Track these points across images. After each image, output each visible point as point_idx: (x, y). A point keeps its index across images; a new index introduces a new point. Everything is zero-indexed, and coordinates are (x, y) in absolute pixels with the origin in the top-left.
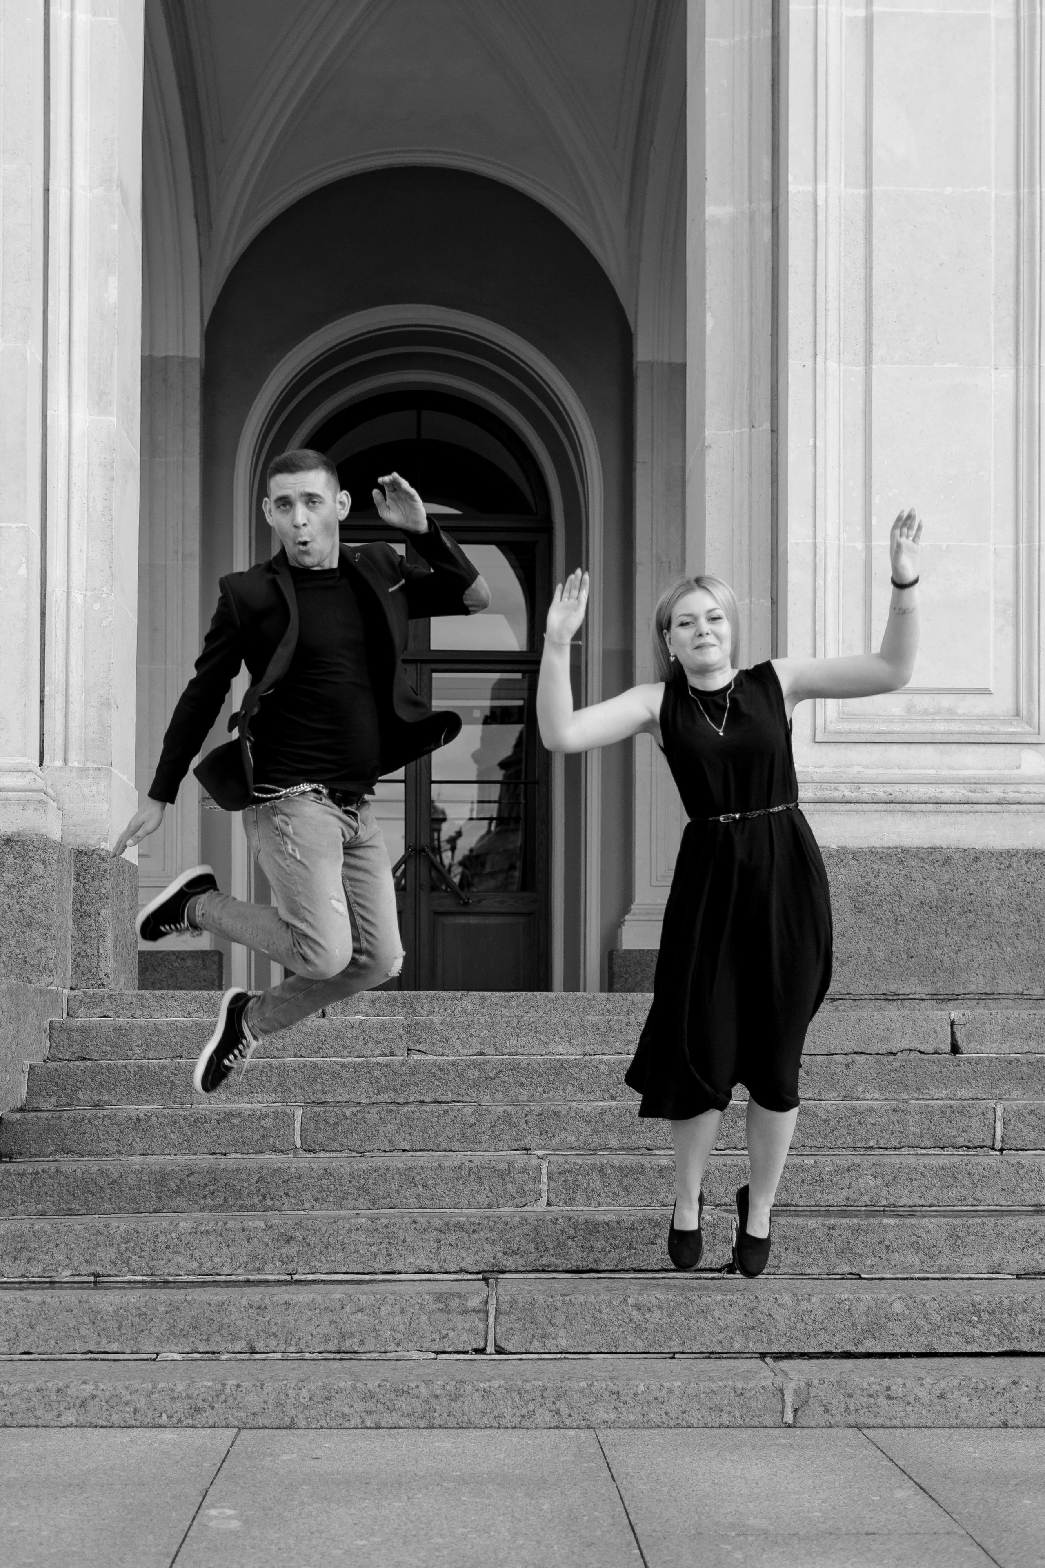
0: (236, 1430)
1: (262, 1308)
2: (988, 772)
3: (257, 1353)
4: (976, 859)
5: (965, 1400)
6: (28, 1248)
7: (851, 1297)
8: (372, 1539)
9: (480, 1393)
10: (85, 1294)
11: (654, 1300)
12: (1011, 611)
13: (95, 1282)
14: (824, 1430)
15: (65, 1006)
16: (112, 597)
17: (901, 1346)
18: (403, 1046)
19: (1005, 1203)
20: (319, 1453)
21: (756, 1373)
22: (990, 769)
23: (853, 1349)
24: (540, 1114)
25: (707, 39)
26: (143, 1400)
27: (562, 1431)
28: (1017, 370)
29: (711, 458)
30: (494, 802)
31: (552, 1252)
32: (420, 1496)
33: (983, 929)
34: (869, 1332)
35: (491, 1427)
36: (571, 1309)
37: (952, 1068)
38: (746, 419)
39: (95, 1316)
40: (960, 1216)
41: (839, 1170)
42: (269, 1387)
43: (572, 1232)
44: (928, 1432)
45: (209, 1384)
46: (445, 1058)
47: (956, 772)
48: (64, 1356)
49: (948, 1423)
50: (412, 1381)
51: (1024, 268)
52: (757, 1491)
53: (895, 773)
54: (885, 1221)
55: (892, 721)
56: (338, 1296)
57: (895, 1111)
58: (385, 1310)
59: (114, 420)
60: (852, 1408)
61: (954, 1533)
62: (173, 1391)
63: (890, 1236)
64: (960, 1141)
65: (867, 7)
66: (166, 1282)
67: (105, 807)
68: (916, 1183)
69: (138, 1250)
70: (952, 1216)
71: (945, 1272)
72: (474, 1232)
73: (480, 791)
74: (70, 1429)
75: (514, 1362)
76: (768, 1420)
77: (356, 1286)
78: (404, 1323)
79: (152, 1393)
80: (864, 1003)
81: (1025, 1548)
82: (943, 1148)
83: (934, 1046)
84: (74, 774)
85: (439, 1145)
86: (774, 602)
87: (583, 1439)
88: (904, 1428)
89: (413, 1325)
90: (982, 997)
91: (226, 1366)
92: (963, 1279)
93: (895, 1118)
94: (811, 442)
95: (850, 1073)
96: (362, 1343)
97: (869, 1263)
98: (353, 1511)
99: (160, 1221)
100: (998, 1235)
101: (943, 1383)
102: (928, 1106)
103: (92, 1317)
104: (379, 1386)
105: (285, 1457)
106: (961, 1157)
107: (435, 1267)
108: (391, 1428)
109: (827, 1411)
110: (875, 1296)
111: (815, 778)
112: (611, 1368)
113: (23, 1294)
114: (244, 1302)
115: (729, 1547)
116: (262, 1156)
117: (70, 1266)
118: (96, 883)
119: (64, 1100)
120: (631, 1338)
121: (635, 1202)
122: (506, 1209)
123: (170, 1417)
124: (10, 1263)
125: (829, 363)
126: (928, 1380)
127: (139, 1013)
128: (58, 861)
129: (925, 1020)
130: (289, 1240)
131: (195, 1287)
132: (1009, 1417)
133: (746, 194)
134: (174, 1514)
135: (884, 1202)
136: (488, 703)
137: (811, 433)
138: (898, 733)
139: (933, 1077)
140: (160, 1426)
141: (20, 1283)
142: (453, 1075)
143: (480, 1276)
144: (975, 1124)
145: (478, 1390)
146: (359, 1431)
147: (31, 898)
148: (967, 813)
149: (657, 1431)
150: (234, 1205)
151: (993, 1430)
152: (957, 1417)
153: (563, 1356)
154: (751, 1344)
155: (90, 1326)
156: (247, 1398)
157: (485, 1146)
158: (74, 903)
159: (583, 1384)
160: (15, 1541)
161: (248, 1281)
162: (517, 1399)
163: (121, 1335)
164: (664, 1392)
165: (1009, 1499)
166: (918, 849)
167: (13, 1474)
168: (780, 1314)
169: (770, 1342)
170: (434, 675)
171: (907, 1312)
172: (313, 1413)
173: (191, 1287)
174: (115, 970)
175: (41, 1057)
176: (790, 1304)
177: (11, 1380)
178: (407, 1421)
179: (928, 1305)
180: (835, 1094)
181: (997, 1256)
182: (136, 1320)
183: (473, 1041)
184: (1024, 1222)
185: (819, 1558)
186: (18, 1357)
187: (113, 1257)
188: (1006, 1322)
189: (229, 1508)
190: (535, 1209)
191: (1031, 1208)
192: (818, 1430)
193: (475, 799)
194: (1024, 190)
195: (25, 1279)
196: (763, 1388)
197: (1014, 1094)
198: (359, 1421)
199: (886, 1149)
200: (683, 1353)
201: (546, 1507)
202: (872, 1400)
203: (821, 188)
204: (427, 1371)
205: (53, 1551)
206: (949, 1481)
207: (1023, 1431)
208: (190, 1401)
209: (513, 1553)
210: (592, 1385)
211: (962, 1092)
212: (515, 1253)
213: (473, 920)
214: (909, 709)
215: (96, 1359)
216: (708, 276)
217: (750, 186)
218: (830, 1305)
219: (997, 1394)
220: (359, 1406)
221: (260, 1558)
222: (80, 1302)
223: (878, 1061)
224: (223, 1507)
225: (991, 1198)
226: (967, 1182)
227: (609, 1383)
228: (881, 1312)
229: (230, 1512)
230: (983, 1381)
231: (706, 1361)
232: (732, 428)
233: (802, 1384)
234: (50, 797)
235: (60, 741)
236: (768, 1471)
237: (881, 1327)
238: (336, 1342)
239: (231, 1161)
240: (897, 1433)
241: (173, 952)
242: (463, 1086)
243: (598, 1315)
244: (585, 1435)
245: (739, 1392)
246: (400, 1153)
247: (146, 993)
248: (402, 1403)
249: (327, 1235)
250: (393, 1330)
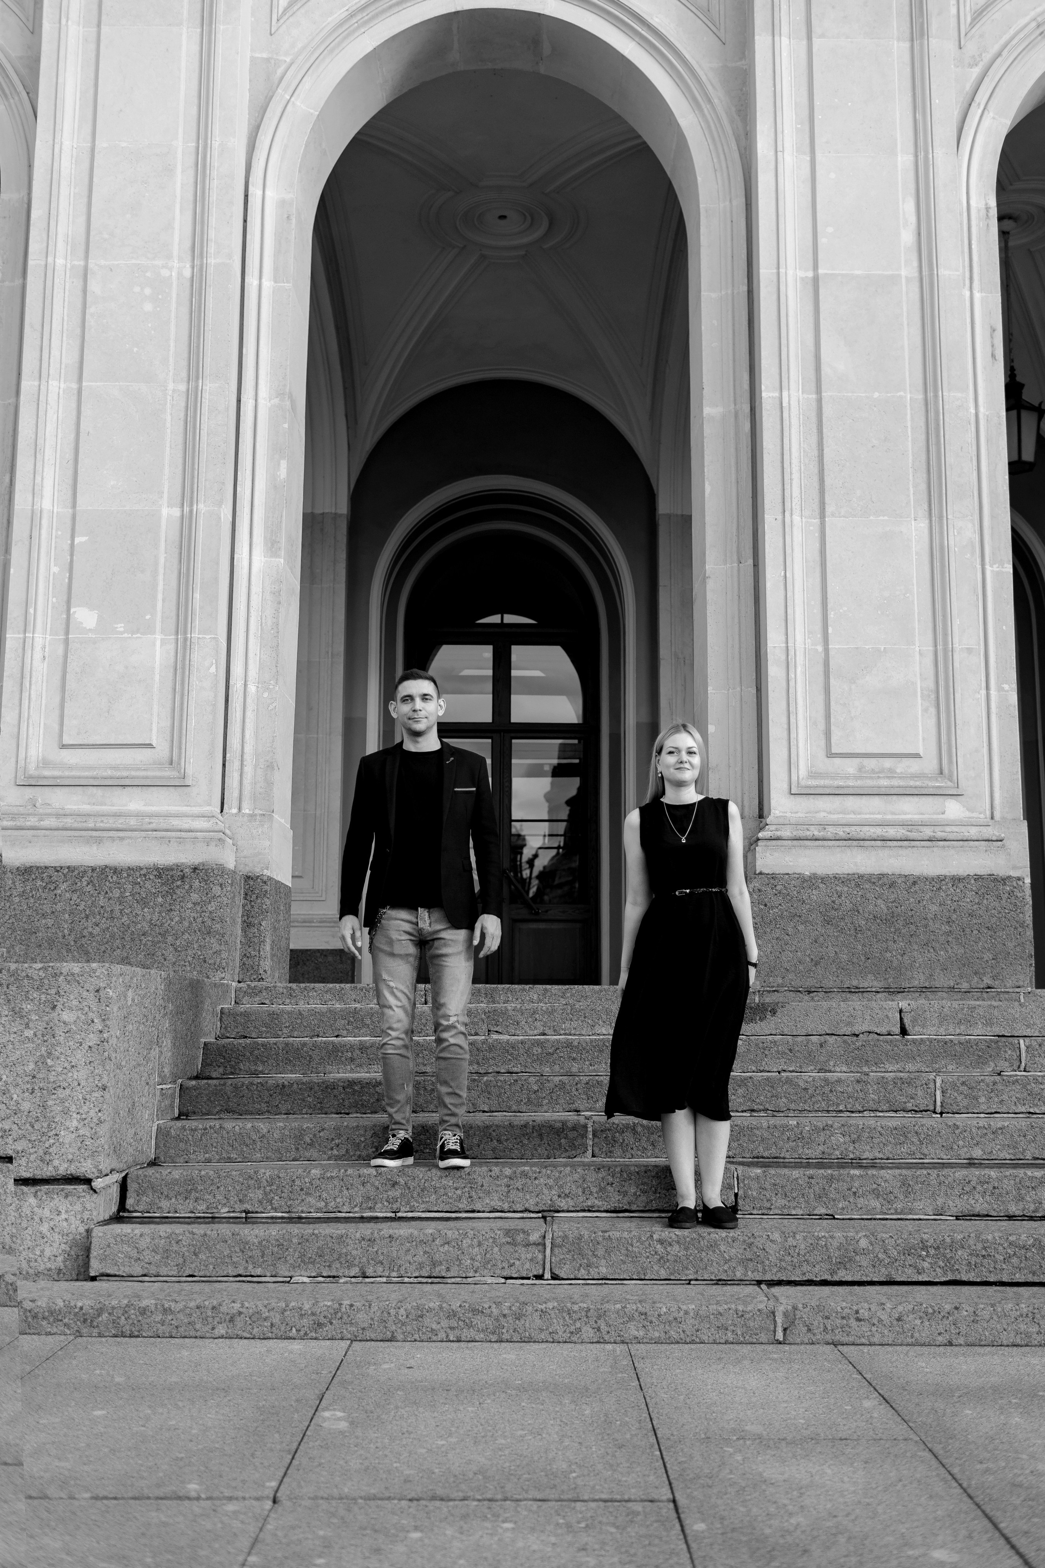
0: (348, 1342)
1: (372, 1241)
2: (921, 816)
3: (367, 1277)
4: (914, 883)
5: (918, 1322)
6: (196, 1190)
7: (827, 1235)
8: (450, 1439)
9: (539, 1313)
10: (236, 1228)
11: (674, 1237)
12: (933, 696)
13: (246, 1218)
14: (808, 1347)
15: (233, 996)
16: (277, 688)
17: (867, 1276)
18: (485, 1027)
19: (946, 1158)
20: (412, 1363)
21: (754, 1298)
22: (922, 814)
23: (829, 1278)
24: (587, 1083)
25: (702, 293)
26: (278, 1316)
27: (602, 1345)
28: (931, 521)
29: (710, 585)
30: (561, 835)
31: (596, 1195)
32: (489, 1401)
33: (922, 937)
34: (842, 1264)
35: (547, 1342)
36: (609, 1243)
37: (901, 1047)
38: (735, 557)
39: (244, 1246)
40: (910, 1168)
41: (817, 1130)
42: (374, 1308)
43: (611, 1179)
44: (890, 1349)
45: (329, 1304)
46: (516, 1037)
47: (897, 817)
48: (219, 1279)
49: (905, 1342)
50: (485, 1302)
51: (933, 449)
52: (754, 1399)
53: (851, 817)
54: (852, 1172)
55: (848, 778)
56: (430, 1231)
57: (858, 1082)
58: (466, 1242)
59: (282, 561)
60: (829, 1328)
61: (911, 1439)
62: (301, 1309)
63: (856, 1185)
64: (909, 1106)
65: (814, 270)
66: (300, 1218)
67: (267, 843)
68: (876, 1141)
69: (279, 1192)
70: (904, 1168)
71: (900, 1214)
72: (535, 1178)
73: (550, 828)
74: (221, 1340)
75: (566, 1287)
76: (763, 1337)
77: (445, 1223)
78: (481, 1254)
79: (285, 1310)
80: (833, 995)
81: (967, 1453)
82: (896, 1111)
83: (888, 1029)
84: (246, 818)
85: (510, 1107)
86: (759, 690)
87: (618, 1352)
88: (870, 1345)
89: (488, 1256)
90: (923, 990)
91: (343, 1288)
92: (914, 1219)
93: (858, 1087)
94: (783, 574)
95: (824, 1051)
96: (448, 1269)
97: (840, 1206)
98: (436, 1414)
99: (296, 1169)
100: (940, 1184)
101: (900, 1308)
102: (883, 1077)
103: (242, 1247)
104: (460, 1306)
105: (386, 1366)
106: (910, 1119)
107: (506, 1206)
108: (469, 1341)
109: (809, 1330)
110: (845, 1234)
111: (793, 821)
112: (640, 1292)
113: (189, 1227)
114: (358, 1235)
115: (731, 1450)
116: (376, 1116)
117: (228, 1204)
118: (259, 901)
119: (229, 1069)
120: (656, 1268)
121: (659, 1154)
122: (561, 1160)
123: (298, 1331)
124: (182, 1202)
125: (794, 516)
126: (888, 1305)
127: (288, 1001)
128: (232, 885)
129: (880, 1009)
130: (395, 1184)
131: (322, 1222)
132: (953, 1337)
133: (732, 399)
134: (296, 1416)
135: (852, 1156)
136: (555, 762)
137: (782, 567)
138: (853, 787)
139: (887, 1055)
140: (290, 1338)
141: (189, 1218)
142: (521, 1051)
143: (540, 1215)
144: (920, 1093)
145: (536, 1310)
146: (444, 1343)
147: (211, 912)
148: (906, 847)
149: (677, 1346)
150: (354, 1155)
151: (941, 1348)
152: (912, 1337)
153: (604, 1282)
154: (749, 1273)
155: (240, 1254)
156: (358, 1315)
157: (545, 1108)
158: (243, 916)
159: (618, 1306)
160: (171, 1438)
161: (362, 1218)
162: (567, 1318)
163: (264, 1262)
164: (682, 1313)
165: (954, 1410)
166: (871, 875)
167: (174, 1379)
168: (772, 1248)
169: (765, 1272)
170: (514, 741)
171: (871, 1248)
172: (409, 1328)
173: (318, 1223)
174: (272, 967)
175: (213, 1035)
176: (779, 1240)
177: (178, 1299)
178: (482, 1336)
179: (887, 1242)
180: (812, 1068)
181: (940, 1201)
182: (276, 1249)
183: (538, 1024)
184: (960, 1174)
185: (803, 1461)
186: (184, 1279)
187: (261, 1197)
188: (948, 1256)
189: (339, 1411)
190: (583, 1159)
191: (965, 1161)
192: (802, 1347)
193: (547, 833)
194: (931, 394)
195: (192, 1215)
196: (759, 1310)
197: (950, 1068)
198: (444, 1336)
199: (852, 1112)
200: (697, 1280)
201: (587, 1412)
202: (845, 1322)
203: (785, 394)
204: (498, 1294)
205: (200, 1447)
206: (906, 1393)
207: (965, 1349)
208: (314, 1318)
209: (560, 1453)
210: (625, 1307)
211: (910, 1067)
212: (567, 1196)
213: (542, 926)
214: (861, 769)
215: (244, 1281)
216: (706, 456)
217: (735, 393)
218: (810, 1241)
219: (944, 1317)
220: (445, 1323)
221: (361, 1455)
222: (233, 1234)
223: (845, 1042)
224: (334, 1410)
225: (934, 1153)
226: (915, 1140)
227: (639, 1305)
228: (850, 1247)
229: (340, 1414)
230: (932, 1307)
231: (714, 1287)
232: (725, 564)
233: (790, 1308)
234: (228, 836)
235: (236, 794)
236: (763, 1383)
237: (850, 1260)
238: (428, 1269)
239: (352, 1120)
240: (865, 1349)
241: (318, 950)
242: (529, 1060)
243: (630, 1248)
244: (620, 1348)
245: (740, 1314)
246: (481, 1114)
247: (294, 986)
248: (478, 1320)
249: (423, 1181)
250: (472, 1259)
